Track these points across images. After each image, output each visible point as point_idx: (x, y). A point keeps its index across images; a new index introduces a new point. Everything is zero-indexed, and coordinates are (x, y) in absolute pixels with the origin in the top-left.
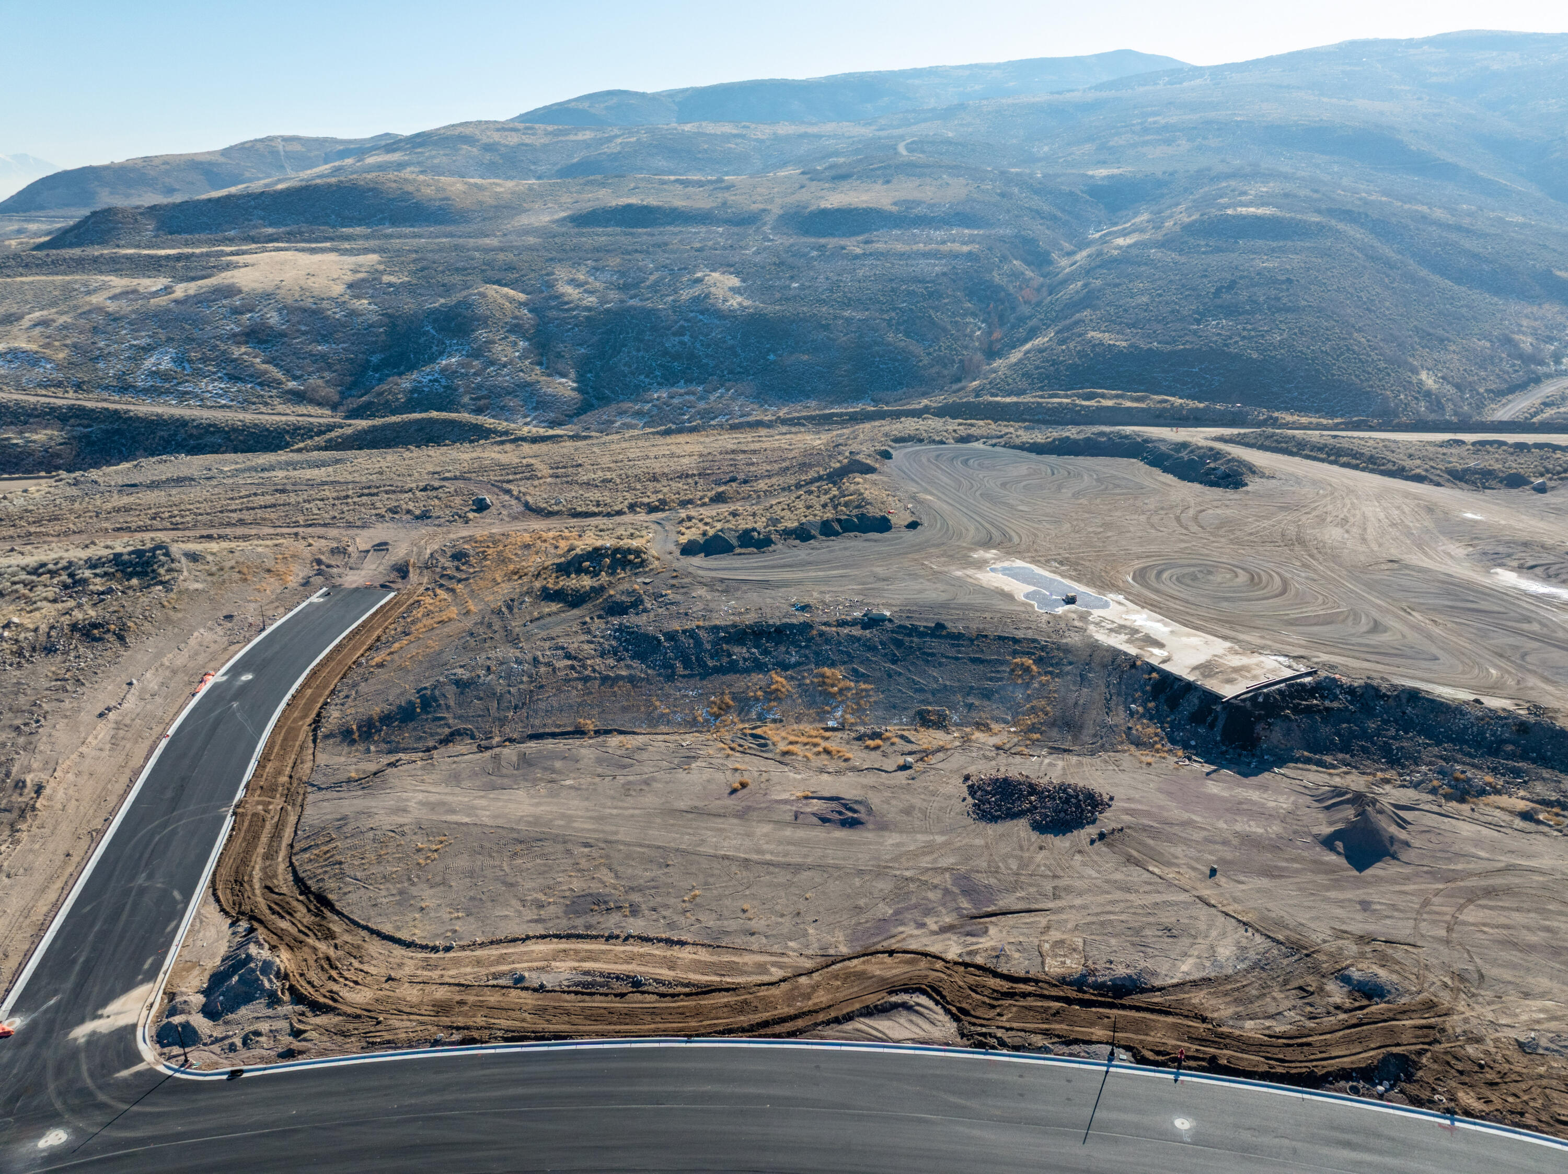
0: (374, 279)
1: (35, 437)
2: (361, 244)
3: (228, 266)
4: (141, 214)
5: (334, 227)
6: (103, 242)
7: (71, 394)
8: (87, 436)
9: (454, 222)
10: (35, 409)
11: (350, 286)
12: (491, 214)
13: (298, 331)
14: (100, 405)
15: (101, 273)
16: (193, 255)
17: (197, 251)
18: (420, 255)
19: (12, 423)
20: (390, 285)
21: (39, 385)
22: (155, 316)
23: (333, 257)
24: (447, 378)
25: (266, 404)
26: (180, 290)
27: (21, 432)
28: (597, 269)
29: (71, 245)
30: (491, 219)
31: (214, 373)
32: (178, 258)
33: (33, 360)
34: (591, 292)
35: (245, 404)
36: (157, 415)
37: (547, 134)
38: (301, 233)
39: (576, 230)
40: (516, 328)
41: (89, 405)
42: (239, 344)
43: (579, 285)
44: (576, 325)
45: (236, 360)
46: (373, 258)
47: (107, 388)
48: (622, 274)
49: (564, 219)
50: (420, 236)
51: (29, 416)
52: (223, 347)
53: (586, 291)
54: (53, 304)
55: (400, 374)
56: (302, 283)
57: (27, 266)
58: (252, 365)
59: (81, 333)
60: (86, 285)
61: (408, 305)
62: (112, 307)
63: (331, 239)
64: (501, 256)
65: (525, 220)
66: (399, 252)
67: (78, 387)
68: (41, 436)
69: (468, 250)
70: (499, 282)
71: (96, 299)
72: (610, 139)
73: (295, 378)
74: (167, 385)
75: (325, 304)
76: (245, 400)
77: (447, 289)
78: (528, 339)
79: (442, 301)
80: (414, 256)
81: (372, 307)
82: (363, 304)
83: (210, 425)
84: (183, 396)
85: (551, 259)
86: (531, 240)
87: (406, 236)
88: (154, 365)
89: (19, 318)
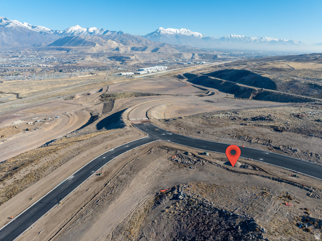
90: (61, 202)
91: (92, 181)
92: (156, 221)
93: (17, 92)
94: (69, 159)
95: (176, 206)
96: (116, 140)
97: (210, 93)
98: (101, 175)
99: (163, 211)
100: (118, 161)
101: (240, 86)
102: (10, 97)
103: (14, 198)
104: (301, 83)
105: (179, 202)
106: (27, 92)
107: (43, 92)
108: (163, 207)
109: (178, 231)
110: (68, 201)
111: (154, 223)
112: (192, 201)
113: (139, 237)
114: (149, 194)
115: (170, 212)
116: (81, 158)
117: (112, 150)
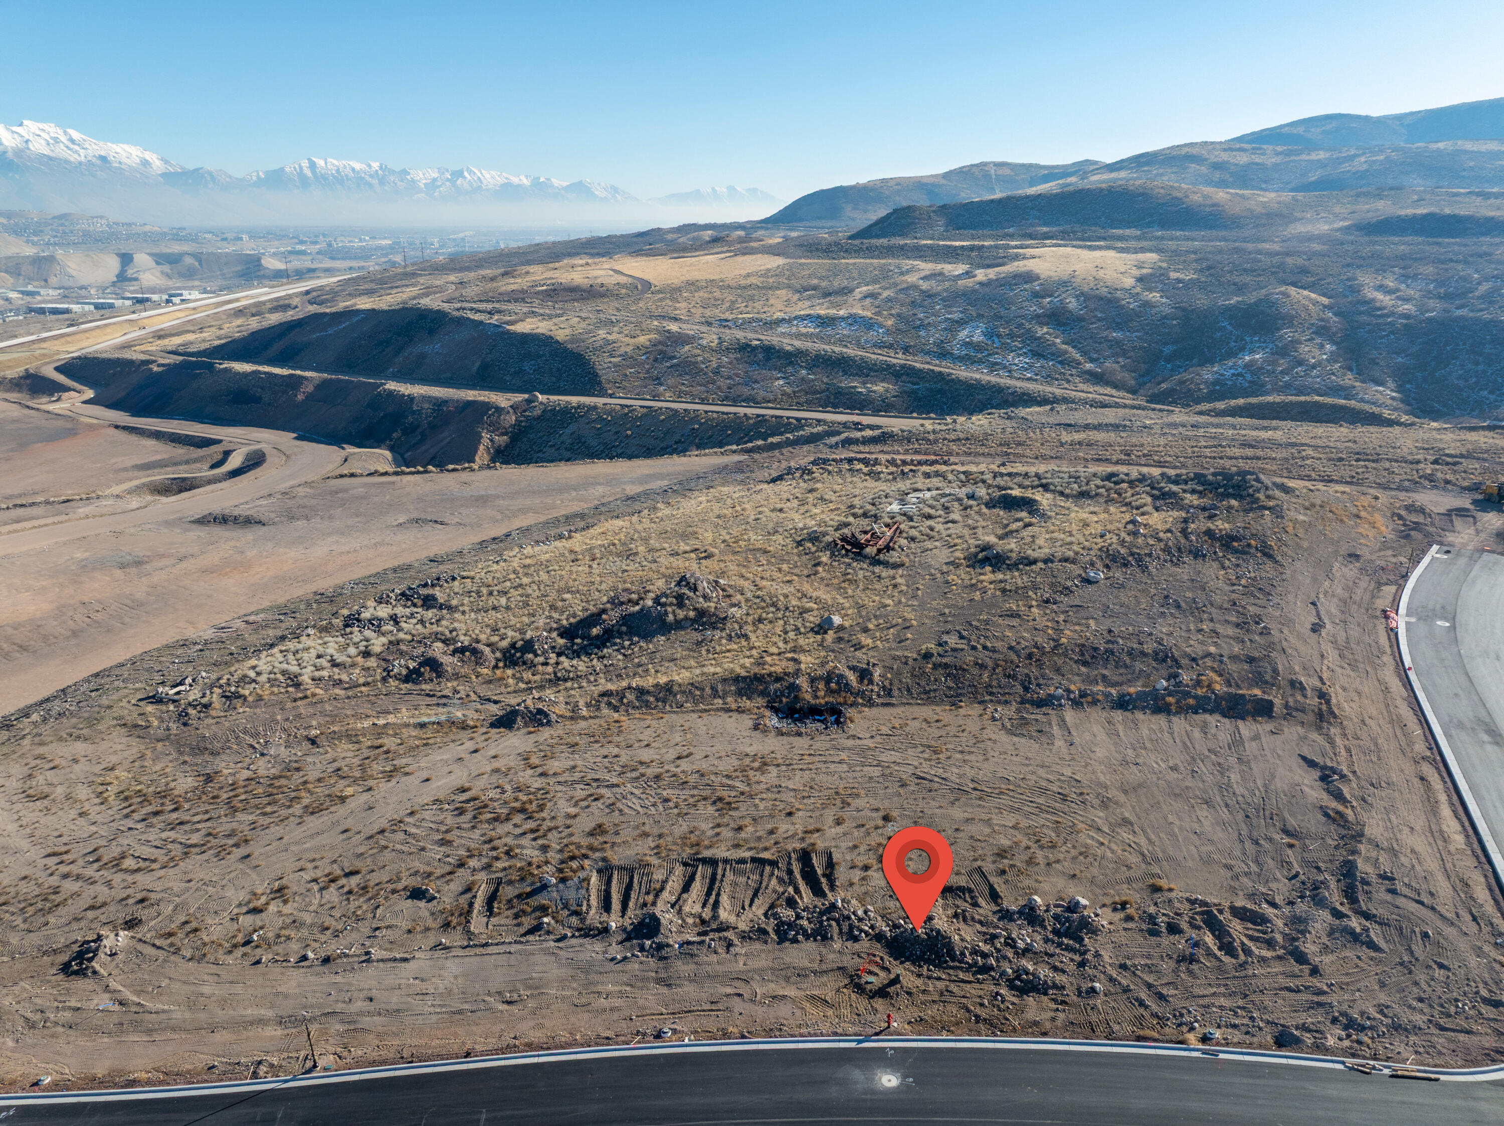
0: (1162, 275)
1: (875, 388)
2: (1132, 244)
3: (1017, 257)
4: (934, 211)
5: (1103, 228)
6: (903, 235)
7: (900, 356)
8: (914, 392)
9: (1226, 227)
10: (875, 365)
11: (1140, 279)
12: (1263, 221)
13: (1095, 316)
14: (927, 366)
15: (908, 258)
16: (983, 246)
17: (986, 243)
18: (1199, 256)
19: (857, 374)
20: (1179, 281)
21: (875, 346)
22: (964, 294)
23: (1111, 254)
24: (1252, 373)
25: (1068, 381)
26: (981, 275)
27: (864, 383)
28: (1407, 277)
29: (878, 237)
30: (1264, 225)
31: (1021, 349)
32: (972, 248)
33: (868, 324)
34: (1407, 300)
35: (1049, 379)
36: (976, 380)
37: (1278, 154)
38: (1074, 232)
39: (1367, 239)
40: (1322, 331)
41: (918, 365)
42: (1042, 324)
43: (1390, 292)
44: (1392, 333)
45: (1040, 338)
46: (1152, 257)
47: (928, 353)
48: (1440, 283)
49: (1348, 228)
50: (1193, 239)
51: (871, 369)
52: (1028, 326)
53: (1398, 298)
54: (875, 281)
55: (1201, 364)
56: (1095, 274)
57: (846, 251)
58: (1054, 344)
59: (902, 305)
60: (899, 268)
61: (1202, 301)
62: (924, 286)
63: (1104, 239)
64: (1289, 260)
65: (1299, 228)
66: (1176, 253)
67: (906, 350)
68: (879, 388)
69: (1250, 253)
70: (1294, 284)
71: (911, 279)
72: (1351, 158)
73: (1092, 360)
74: (980, 356)
75: (1119, 294)
76: (1048, 376)
77: (1240, 289)
78: (1334, 343)
79: (1236, 299)
80: (1193, 256)
81: (1164, 300)
82: (1154, 296)
83: (1024, 394)
84: (993, 367)
85: (1348, 265)
86: (1316, 247)
87: (1177, 239)
88: (967, 336)
89: (851, 291)
97: (235, 461)
101: (411, 398)
104: (703, 348)
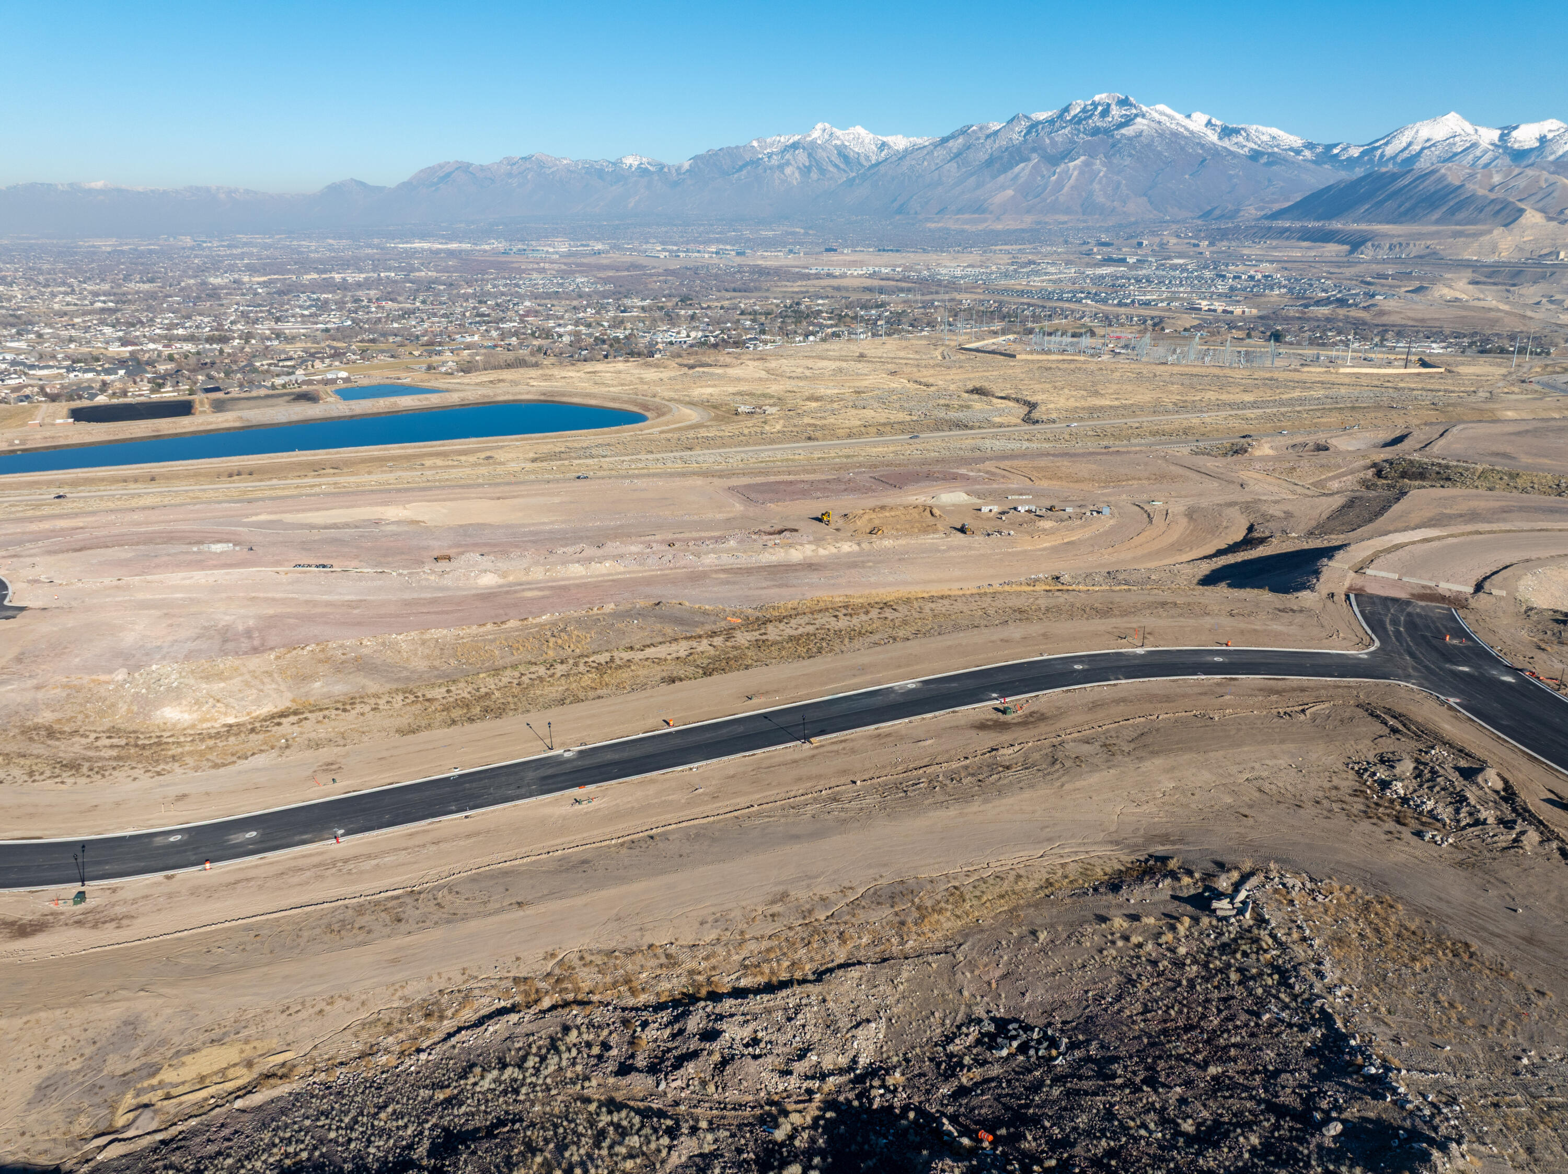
90: (816, 740)
91: (963, 722)
92: (1043, 936)
93: (1033, 399)
94: (957, 628)
95: (1173, 928)
96: (1192, 622)
98: (1008, 717)
99: (1103, 919)
100: (1122, 695)
102: (1001, 412)
103: (716, 677)
105: (1196, 920)
106: (1072, 403)
107: (1132, 410)
108: (1120, 906)
109: (1093, 1009)
110: (835, 747)
111: (1030, 939)
112: (1256, 940)
113: (940, 946)
114: (1117, 843)
115: (1126, 938)
116: (994, 638)
117: (1140, 651)
